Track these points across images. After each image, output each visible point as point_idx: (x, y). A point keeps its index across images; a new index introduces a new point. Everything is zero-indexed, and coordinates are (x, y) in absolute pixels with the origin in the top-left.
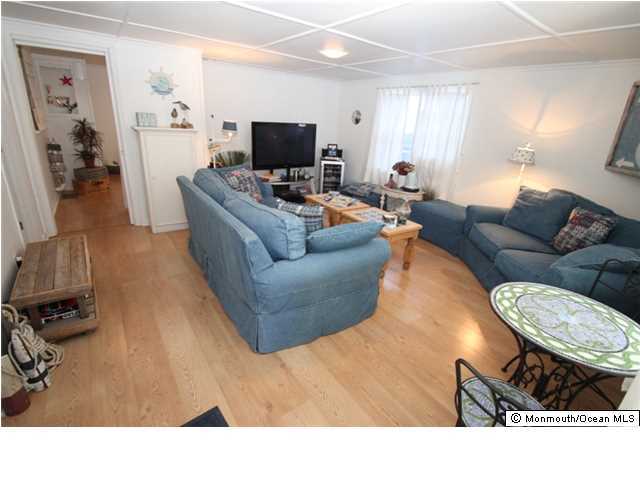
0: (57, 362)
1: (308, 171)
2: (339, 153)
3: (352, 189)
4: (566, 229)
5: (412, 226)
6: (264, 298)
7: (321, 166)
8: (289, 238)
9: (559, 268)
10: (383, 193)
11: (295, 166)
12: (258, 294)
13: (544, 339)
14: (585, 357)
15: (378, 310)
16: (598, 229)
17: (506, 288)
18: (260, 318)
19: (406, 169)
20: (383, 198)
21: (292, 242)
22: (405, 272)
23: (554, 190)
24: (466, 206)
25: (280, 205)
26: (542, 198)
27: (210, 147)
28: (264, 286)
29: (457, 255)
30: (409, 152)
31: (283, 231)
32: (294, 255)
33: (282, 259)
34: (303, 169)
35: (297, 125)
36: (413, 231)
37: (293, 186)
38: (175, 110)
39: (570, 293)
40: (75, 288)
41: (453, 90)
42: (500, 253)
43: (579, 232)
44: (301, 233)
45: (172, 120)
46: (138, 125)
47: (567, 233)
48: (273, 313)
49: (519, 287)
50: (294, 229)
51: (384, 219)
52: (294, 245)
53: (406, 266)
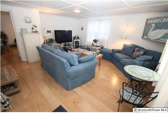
0: (11, 101)
1: (71, 43)
2: (78, 38)
3: (83, 47)
4: (135, 53)
5: (100, 55)
6: (69, 76)
7: (74, 42)
8: (74, 60)
9: (135, 62)
10: (91, 47)
11: (67, 42)
12: (67, 75)
13: (138, 76)
14: (146, 79)
15: (95, 76)
16: (142, 52)
17: (127, 67)
18: (68, 81)
19: (96, 41)
20: (91, 49)
21: (75, 61)
22: (99, 67)
23: (131, 44)
24: (112, 49)
25: (69, 52)
26: (129, 46)
27: (44, 38)
28: (69, 73)
29: (111, 61)
30: (96, 37)
31: (73, 58)
32: (76, 64)
33: (73, 66)
34: (69, 42)
35: (66, 31)
36: (101, 56)
37: (67, 47)
38: (33, 27)
39: (140, 66)
40: (14, 80)
41: (106, 21)
42: (121, 60)
43: (138, 53)
44: (77, 59)
45: (32, 30)
46: (22, 32)
47: (135, 54)
48: (72, 80)
49: (129, 66)
50: (75, 58)
51: (93, 54)
52: (76, 62)
53: (99, 65)
